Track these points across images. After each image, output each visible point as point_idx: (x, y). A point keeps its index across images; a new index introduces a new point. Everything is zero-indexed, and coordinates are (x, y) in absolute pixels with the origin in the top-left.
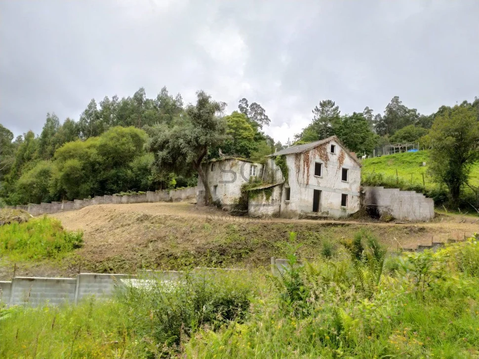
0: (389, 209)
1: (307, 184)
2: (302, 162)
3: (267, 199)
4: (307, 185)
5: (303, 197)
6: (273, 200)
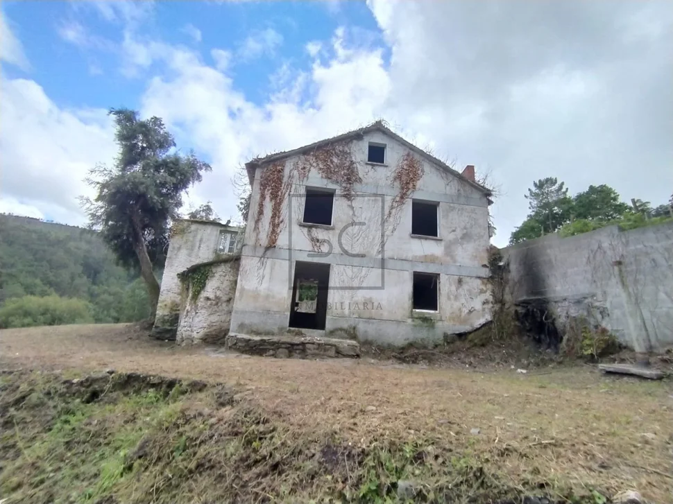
0: (589, 308)
1: (271, 247)
3: (196, 296)
4: (267, 248)
6: (208, 299)
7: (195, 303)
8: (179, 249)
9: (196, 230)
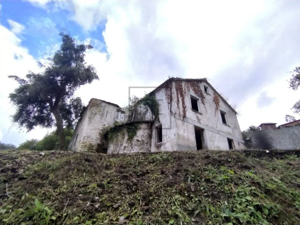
1: (184, 116)
2: (174, 90)
3: (131, 138)
5: (181, 133)
6: (138, 141)
7: (131, 142)
8: (96, 114)
9: (105, 106)
